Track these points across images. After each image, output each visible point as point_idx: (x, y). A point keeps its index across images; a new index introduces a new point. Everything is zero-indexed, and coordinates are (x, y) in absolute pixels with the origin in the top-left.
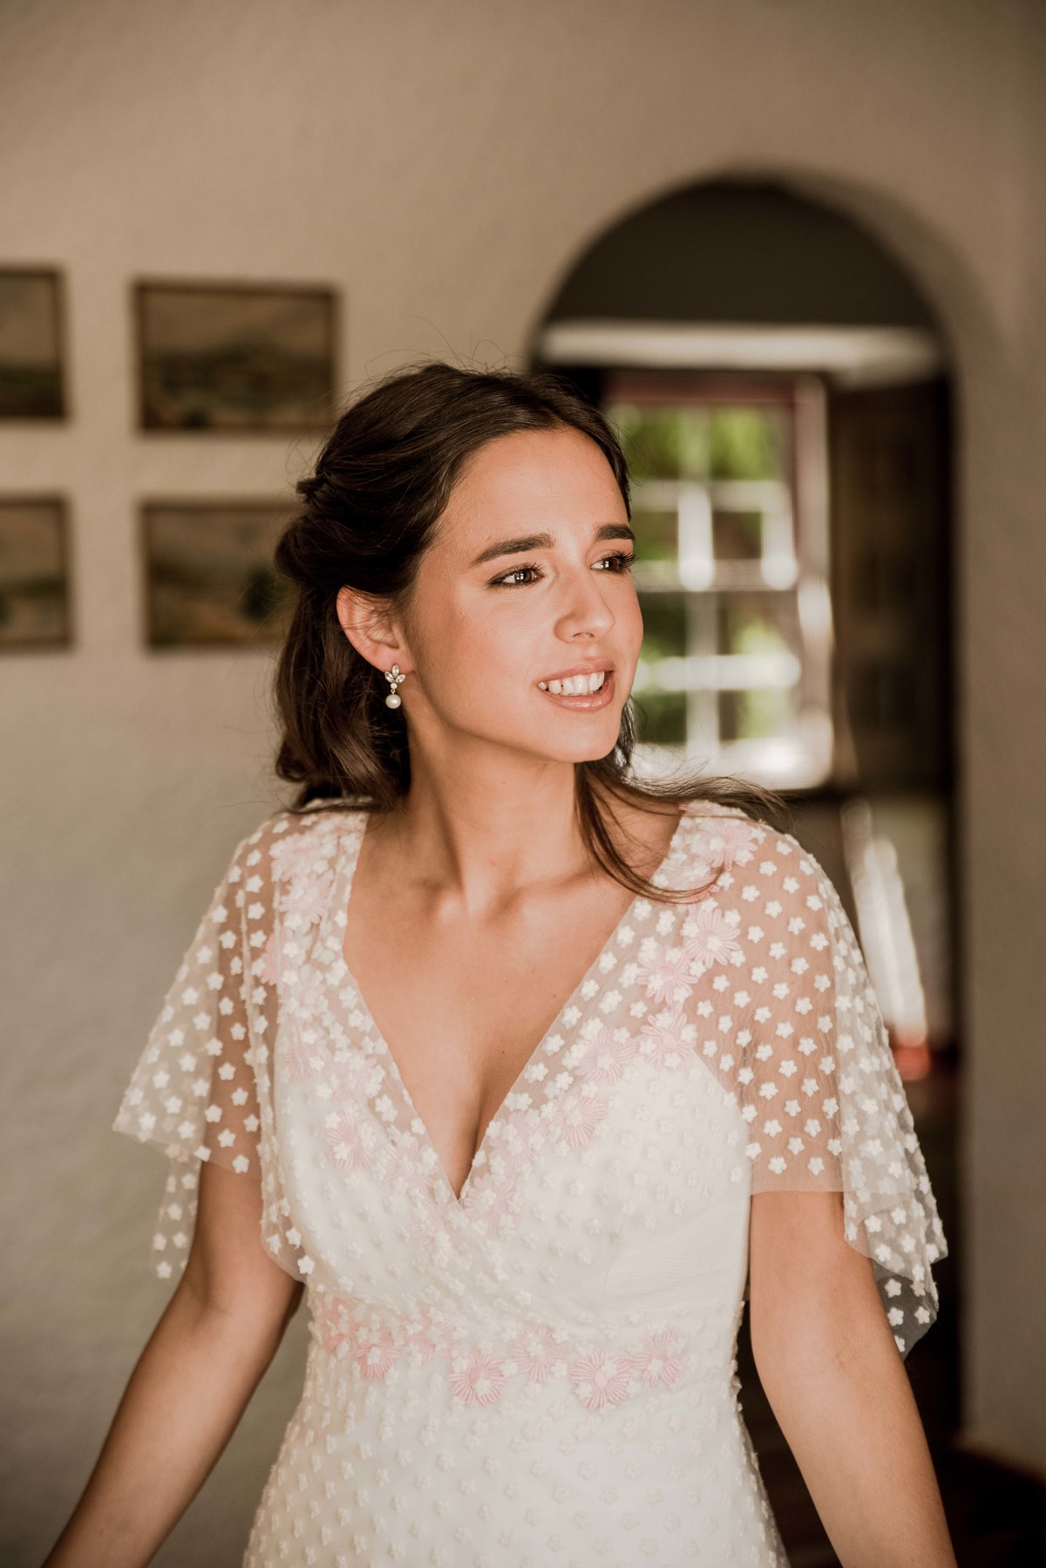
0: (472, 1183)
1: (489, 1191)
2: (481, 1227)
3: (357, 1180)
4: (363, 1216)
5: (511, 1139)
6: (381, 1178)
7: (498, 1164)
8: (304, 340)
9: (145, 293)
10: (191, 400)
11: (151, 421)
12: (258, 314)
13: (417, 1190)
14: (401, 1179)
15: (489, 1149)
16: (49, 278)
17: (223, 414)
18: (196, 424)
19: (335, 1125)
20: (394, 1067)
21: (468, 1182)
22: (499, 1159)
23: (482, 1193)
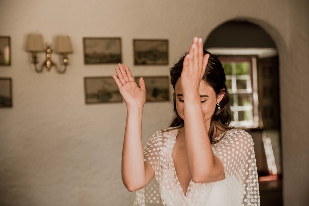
0: (188, 192)
1: (190, 194)
2: (190, 200)
3: (170, 192)
4: (171, 198)
5: (193, 184)
6: (174, 192)
7: (192, 189)
8: (162, 49)
9: (135, 41)
10: (143, 59)
11: (136, 63)
12: (154, 44)
13: (179, 194)
14: (177, 192)
15: (190, 186)
16: (119, 39)
17: (148, 62)
18: (144, 64)
19: (167, 182)
20: (175, 172)
21: (187, 192)
22: (192, 188)
23: (189, 194)
